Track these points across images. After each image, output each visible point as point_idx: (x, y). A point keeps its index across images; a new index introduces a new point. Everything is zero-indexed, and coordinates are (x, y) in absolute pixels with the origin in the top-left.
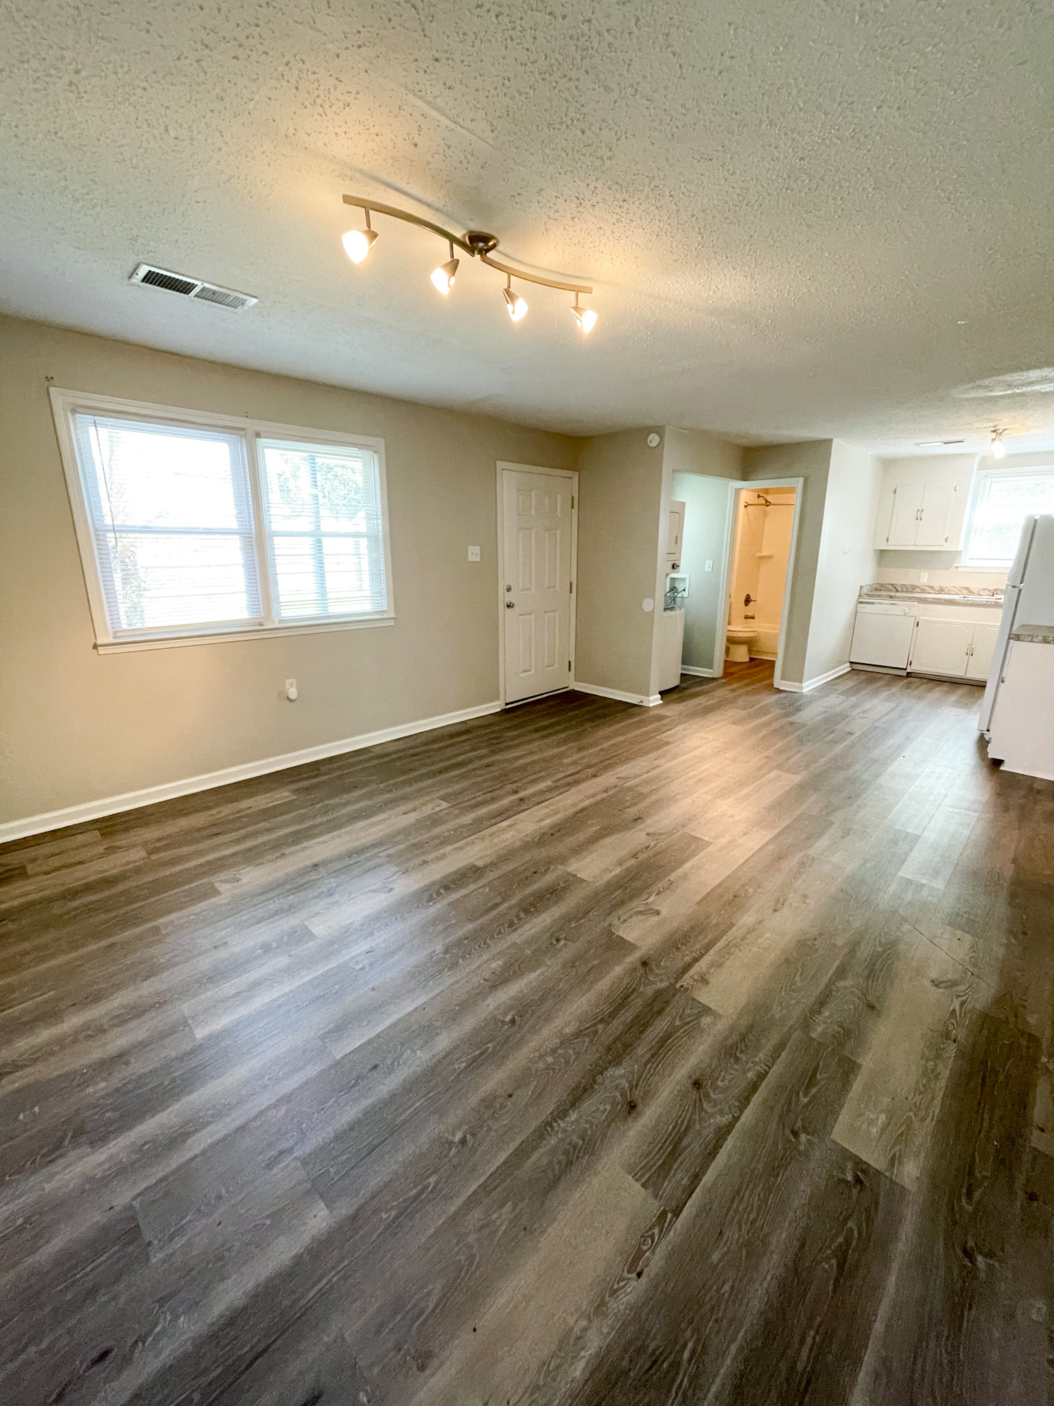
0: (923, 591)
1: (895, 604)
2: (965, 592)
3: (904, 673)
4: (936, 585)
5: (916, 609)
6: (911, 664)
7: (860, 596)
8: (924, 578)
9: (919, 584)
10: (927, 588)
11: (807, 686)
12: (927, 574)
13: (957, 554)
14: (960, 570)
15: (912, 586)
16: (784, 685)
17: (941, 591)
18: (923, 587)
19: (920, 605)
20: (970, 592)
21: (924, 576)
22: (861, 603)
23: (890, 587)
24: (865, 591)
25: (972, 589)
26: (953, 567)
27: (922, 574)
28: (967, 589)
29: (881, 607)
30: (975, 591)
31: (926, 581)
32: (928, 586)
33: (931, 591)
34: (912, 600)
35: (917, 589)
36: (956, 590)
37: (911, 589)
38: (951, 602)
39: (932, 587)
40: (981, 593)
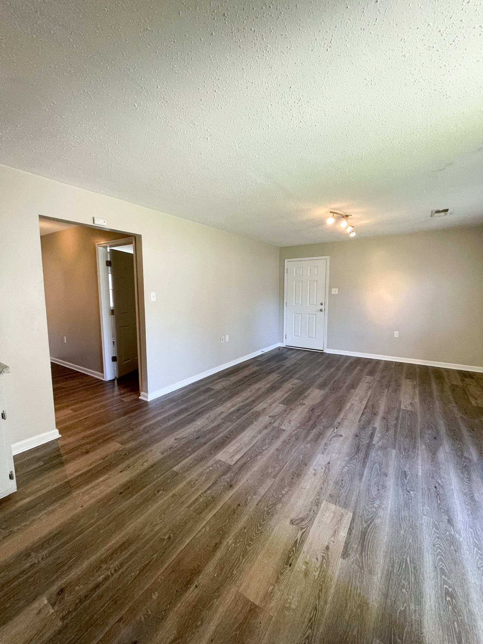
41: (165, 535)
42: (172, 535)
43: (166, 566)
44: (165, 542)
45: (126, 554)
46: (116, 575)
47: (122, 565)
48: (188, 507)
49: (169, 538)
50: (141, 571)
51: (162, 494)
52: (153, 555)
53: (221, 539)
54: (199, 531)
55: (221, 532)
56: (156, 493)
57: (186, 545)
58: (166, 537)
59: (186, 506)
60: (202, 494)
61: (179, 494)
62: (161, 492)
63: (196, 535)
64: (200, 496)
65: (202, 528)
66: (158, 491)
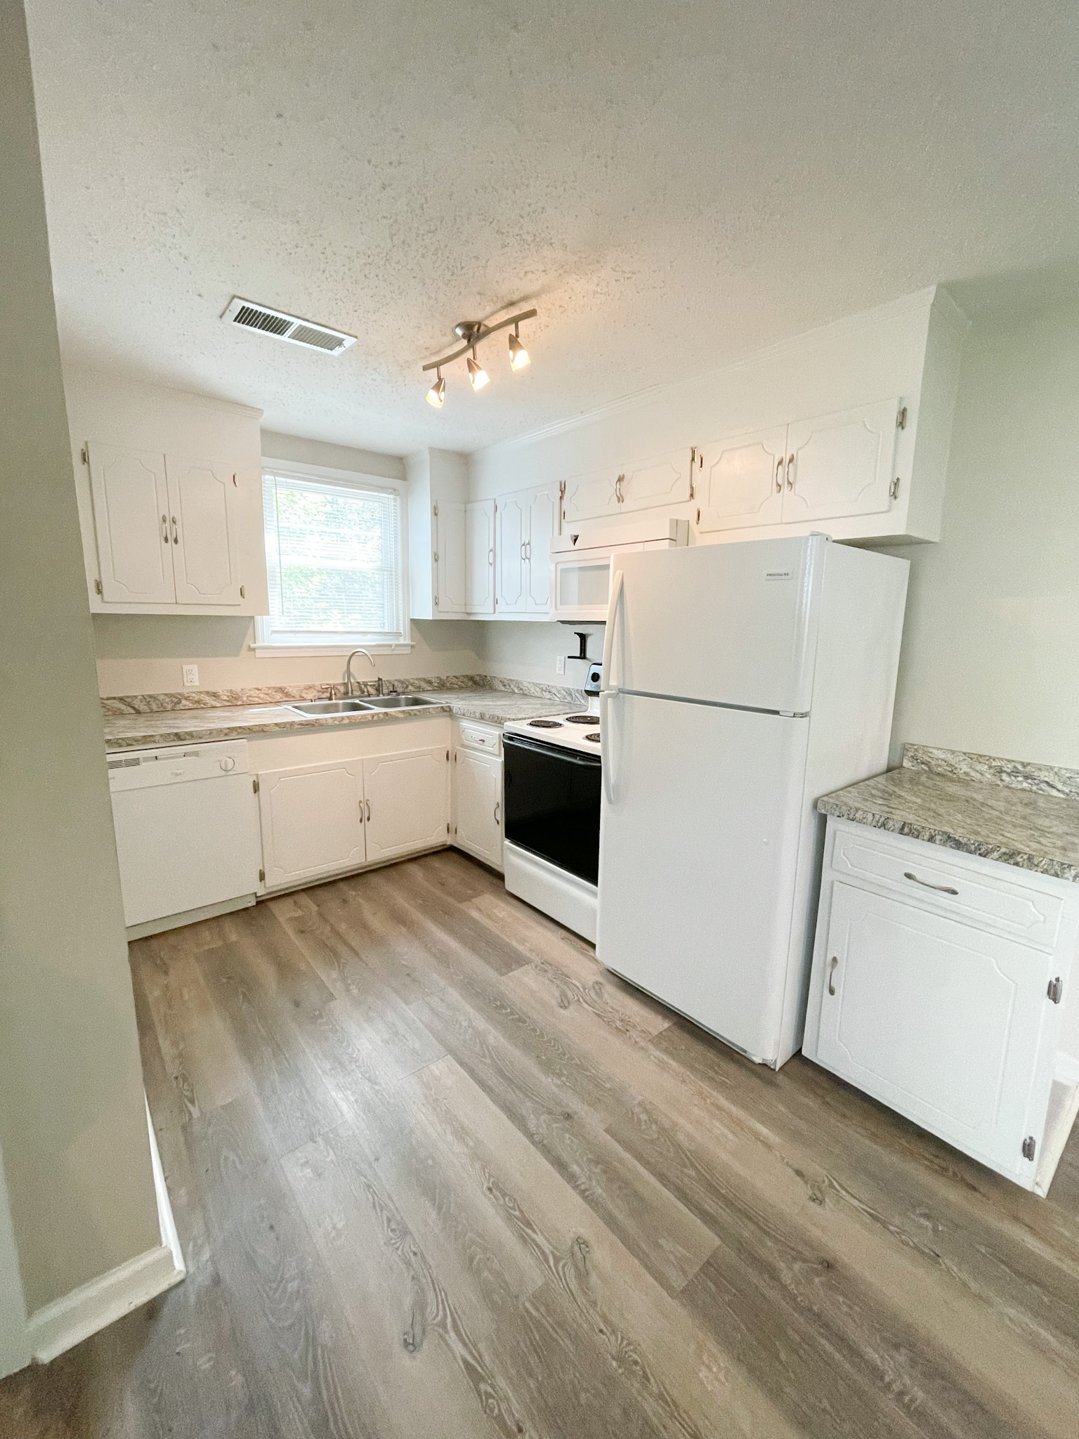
0: (199, 705)
4: (221, 688)
5: (248, 756)
8: (192, 676)
9: (185, 692)
10: (204, 698)
12: (195, 668)
13: (247, 622)
14: (259, 654)
15: (171, 695)
17: (235, 701)
18: (196, 697)
19: (252, 743)
21: (190, 671)
23: (119, 704)
26: (245, 648)
27: (186, 667)
29: (160, 769)
30: (294, 692)
31: (197, 683)
32: (207, 693)
33: (214, 703)
34: (234, 735)
35: (184, 702)
36: (261, 696)
37: (175, 703)
38: (313, 725)
39: (215, 695)
40: (304, 695)
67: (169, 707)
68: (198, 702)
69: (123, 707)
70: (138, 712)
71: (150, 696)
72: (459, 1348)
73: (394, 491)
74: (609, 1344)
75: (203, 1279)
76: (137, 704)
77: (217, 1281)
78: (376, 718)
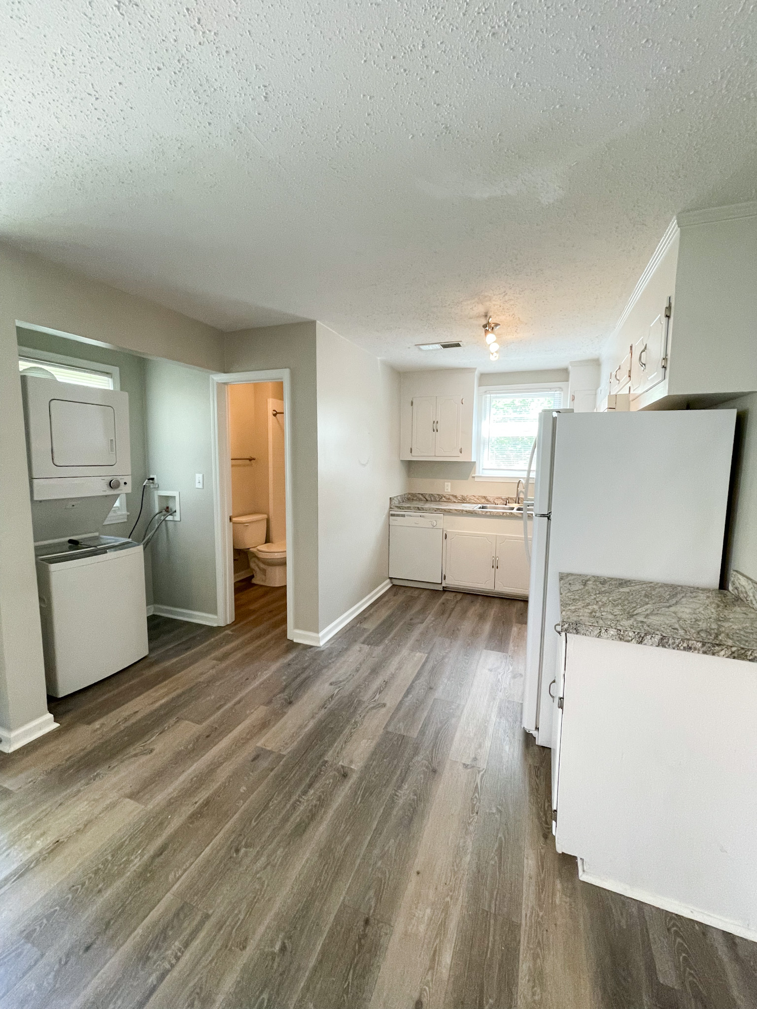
0: (448, 500)
1: (423, 516)
2: (483, 500)
3: (440, 588)
4: (459, 494)
5: (443, 521)
6: (445, 579)
7: (391, 508)
8: (448, 487)
9: (444, 494)
10: (451, 497)
11: (324, 636)
12: (450, 484)
13: (472, 465)
14: (476, 479)
15: (439, 495)
16: (300, 636)
17: (463, 500)
18: (448, 496)
19: (445, 517)
20: (487, 500)
21: (447, 485)
22: (393, 515)
23: (421, 496)
24: (396, 502)
25: (489, 498)
26: (470, 477)
27: (446, 483)
28: (485, 498)
29: (412, 520)
30: (491, 500)
31: (449, 491)
32: (453, 495)
33: (455, 500)
34: (438, 512)
35: (443, 498)
36: (475, 499)
37: (439, 498)
38: (472, 513)
39: (456, 497)
40: (496, 501)
41: (246, 854)
42: (235, 855)
43: (237, 816)
44: (243, 843)
45: (295, 818)
46: (295, 797)
47: (294, 807)
48: (207, 917)
49: (237, 851)
50: (266, 807)
51: (272, 943)
52: (257, 824)
53: (152, 862)
54: (185, 870)
55: (148, 875)
56: (286, 941)
57: (210, 845)
58: (243, 850)
59: (213, 920)
60: (172, 966)
61: (230, 950)
62: (277, 947)
63: (193, 862)
64: (178, 958)
65: (180, 876)
66: (283, 948)
67: (438, 499)
68: (449, 499)
69: (422, 498)
70: (427, 500)
71: (432, 494)
72: (336, 692)
73: (561, 389)
74: (358, 718)
75: (322, 649)
76: (427, 497)
77: (323, 651)
78: (505, 514)
